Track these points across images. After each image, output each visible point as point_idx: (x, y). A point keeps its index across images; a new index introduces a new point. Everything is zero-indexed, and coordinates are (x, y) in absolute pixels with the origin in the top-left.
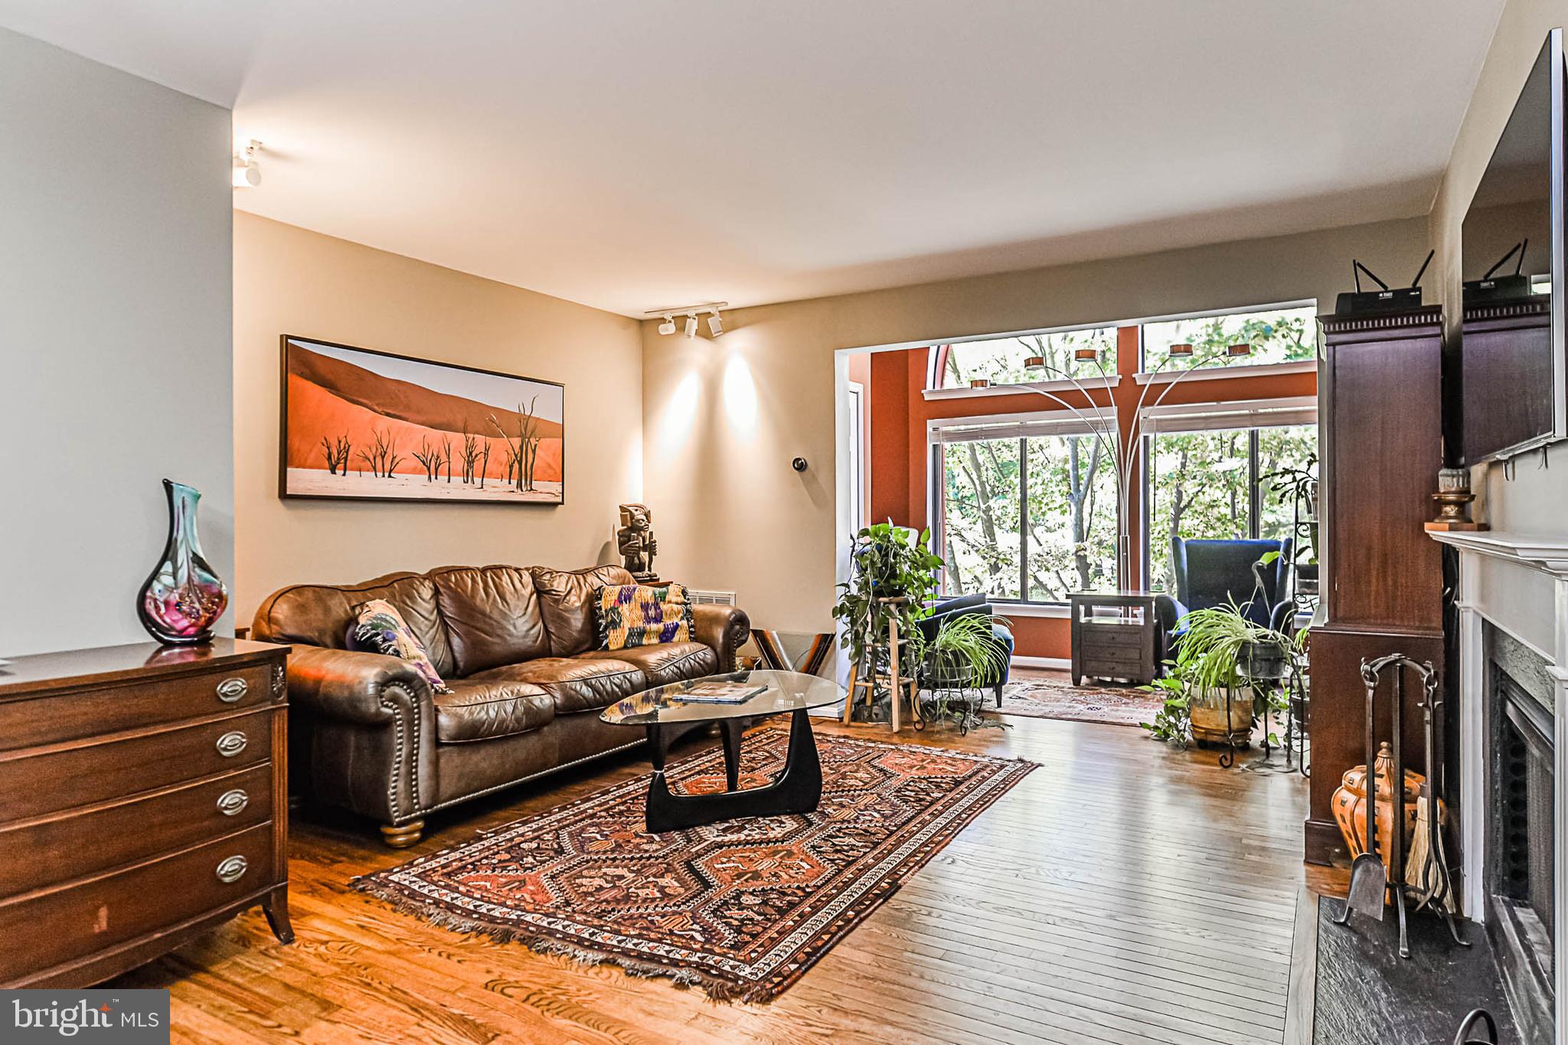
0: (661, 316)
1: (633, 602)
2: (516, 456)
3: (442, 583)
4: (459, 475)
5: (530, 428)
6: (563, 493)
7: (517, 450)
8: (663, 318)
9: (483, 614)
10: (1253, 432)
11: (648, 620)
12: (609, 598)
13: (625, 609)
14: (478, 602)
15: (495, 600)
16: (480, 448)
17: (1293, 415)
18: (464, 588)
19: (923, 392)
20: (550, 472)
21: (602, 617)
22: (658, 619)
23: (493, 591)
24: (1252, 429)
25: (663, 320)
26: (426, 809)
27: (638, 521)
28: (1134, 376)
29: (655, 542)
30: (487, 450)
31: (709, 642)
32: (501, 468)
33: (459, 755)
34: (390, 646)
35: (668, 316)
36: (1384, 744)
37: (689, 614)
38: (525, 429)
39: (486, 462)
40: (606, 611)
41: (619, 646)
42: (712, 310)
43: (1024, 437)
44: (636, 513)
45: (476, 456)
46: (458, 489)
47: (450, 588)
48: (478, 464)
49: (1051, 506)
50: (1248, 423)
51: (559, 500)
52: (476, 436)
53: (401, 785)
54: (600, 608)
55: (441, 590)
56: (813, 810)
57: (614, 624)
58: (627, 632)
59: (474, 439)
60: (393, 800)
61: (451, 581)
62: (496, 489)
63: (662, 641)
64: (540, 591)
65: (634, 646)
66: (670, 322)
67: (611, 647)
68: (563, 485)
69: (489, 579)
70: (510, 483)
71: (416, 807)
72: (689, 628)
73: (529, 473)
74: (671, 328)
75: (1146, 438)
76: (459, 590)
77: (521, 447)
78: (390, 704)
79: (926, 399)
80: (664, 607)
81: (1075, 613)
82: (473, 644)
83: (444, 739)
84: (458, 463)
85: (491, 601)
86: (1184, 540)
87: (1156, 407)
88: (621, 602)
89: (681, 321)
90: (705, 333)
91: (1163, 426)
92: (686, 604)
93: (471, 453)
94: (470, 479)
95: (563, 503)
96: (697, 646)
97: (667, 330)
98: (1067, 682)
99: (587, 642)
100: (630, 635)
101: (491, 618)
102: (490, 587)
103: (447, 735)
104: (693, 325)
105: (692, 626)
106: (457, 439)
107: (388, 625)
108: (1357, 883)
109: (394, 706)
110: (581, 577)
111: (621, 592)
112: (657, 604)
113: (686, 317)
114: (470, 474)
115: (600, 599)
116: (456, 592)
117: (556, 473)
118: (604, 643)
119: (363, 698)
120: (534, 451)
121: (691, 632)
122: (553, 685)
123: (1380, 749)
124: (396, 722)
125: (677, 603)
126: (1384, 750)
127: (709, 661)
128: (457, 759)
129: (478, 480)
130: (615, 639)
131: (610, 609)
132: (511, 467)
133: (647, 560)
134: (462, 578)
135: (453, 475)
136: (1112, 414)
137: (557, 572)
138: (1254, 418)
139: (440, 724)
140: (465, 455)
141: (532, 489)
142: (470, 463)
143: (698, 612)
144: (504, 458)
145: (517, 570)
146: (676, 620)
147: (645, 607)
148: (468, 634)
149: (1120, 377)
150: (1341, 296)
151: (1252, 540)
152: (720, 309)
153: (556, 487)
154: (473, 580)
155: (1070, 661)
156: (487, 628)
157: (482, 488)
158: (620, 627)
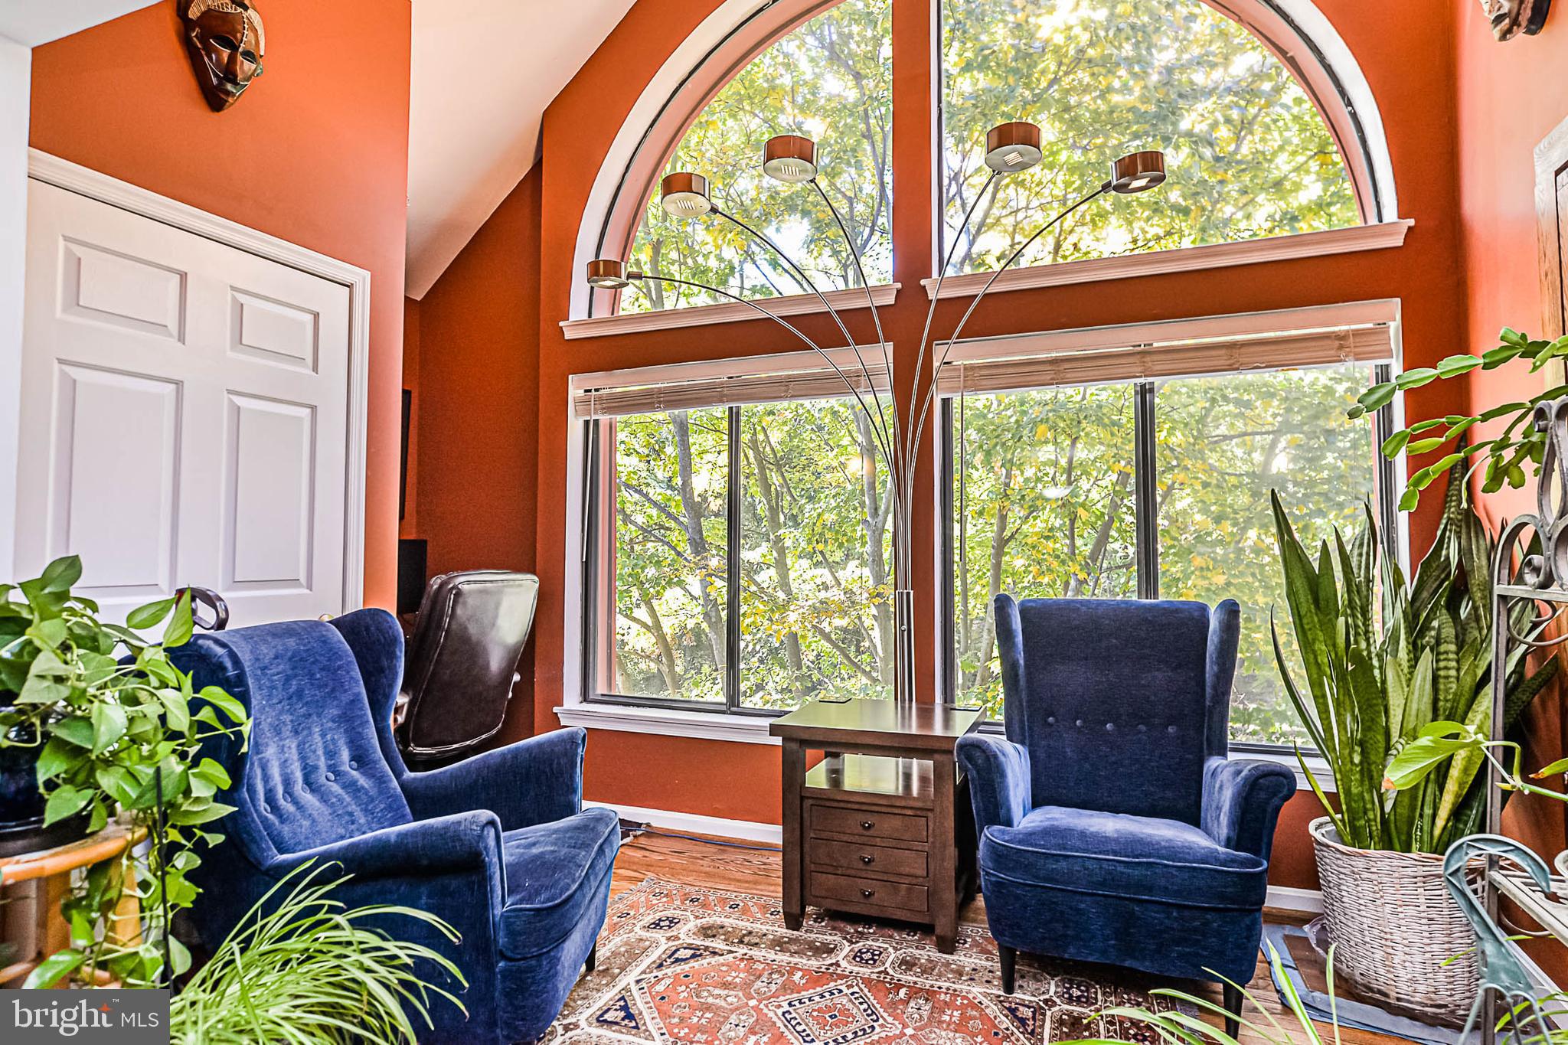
10: (1143, 386)
17: (1223, 352)
19: (561, 324)
24: (1143, 380)
28: (923, 282)
43: (733, 405)
50: (1137, 370)
75: (946, 403)
79: (567, 337)
86: (1017, 600)
91: (976, 378)
136: (880, 356)
138: (1148, 359)
149: (899, 285)
151: (1144, 601)
155: (780, 828)
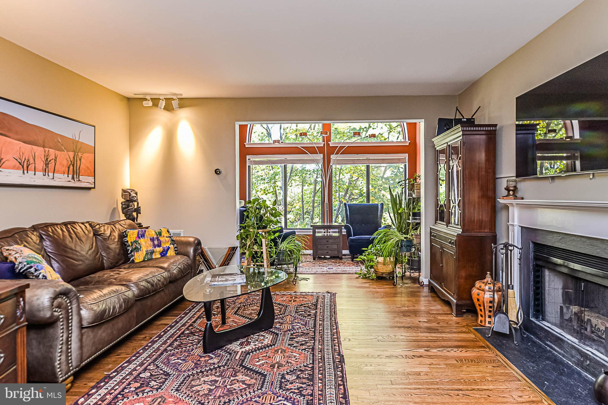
0: (144, 97)
1: (146, 237)
2: (71, 162)
3: (44, 233)
4: (40, 171)
5: (78, 148)
6: (94, 183)
7: (72, 159)
8: (146, 99)
9: (71, 249)
11: (155, 246)
12: (132, 236)
13: (142, 241)
14: (67, 242)
15: (76, 241)
16: (52, 157)
18: (58, 235)
19: (245, 143)
20: (89, 171)
21: (129, 246)
22: (159, 246)
23: (74, 236)
25: (145, 99)
26: (76, 368)
27: (133, 197)
29: (140, 207)
30: (56, 158)
31: (186, 254)
32: (64, 168)
33: (92, 332)
34: (40, 273)
35: (148, 97)
36: (488, 273)
37: (173, 242)
38: (76, 147)
39: (55, 164)
40: (131, 243)
41: (141, 260)
42: (174, 97)
44: (132, 193)
45: (50, 161)
46: (39, 179)
47: (49, 236)
48: (51, 165)
49: (269, 191)
50: (367, 162)
51: (93, 186)
52: (50, 149)
53: (63, 357)
54: (127, 242)
55: (44, 237)
56: (272, 328)
57: (137, 249)
58: (145, 253)
59: (49, 151)
60: (59, 368)
61: (49, 232)
62: (60, 180)
63: (162, 256)
64: (96, 234)
65: (149, 260)
66: (149, 100)
67: (136, 261)
68: (95, 178)
69: (71, 229)
70: (68, 177)
71: (71, 368)
72: (175, 248)
73: (78, 171)
74: (150, 104)
76: (55, 236)
77: (74, 158)
78: (57, 309)
80: (161, 239)
81: (314, 232)
82: (67, 266)
83: (85, 324)
84: (40, 165)
85: (74, 241)
86: (347, 204)
87: (339, 155)
88: (139, 238)
89: (155, 101)
90: (168, 108)
91: (338, 162)
92: (170, 237)
93: (47, 159)
94: (47, 173)
95: (94, 188)
96: (179, 257)
97: (148, 104)
98: (311, 258)
99: (121, 259)
100: (147, 254)
101: (76, 251)
102: (72, 234)
103: (87, 322)
104: (163, 104)
105: (176, 248)
106: (39, 151)
107: (37, 261)
108: (497, 322)
109: (59, 310)
110: (112, 226)
111: (138, 233)
112: (158, 238)
113: (160, 99)
114: (47, 171)
115: (127, 237)
116: (54, 238)
117: (91, 172)
118: (131, 259)
119: (41, 309)
120: (80, 160)
121: (175, 251)
122: (132, 285)
123: (487, 274)
124: (59, 320)
125: (167, 237)
126: (488, 275)
127: (189, 263)
128: (91, 334)
129: (51, 174)
130: (139, 257)
131: (134, 242)
132: (69, 168)
133: (136, 216)
134: (56, 230)
135: (38, 171)
137: (102, 224)
139: (82, 316)
140: (44, 160)
141: (79, 180)
142: (47, 165)
143: (177, 241)
144: (65, 163)
145: (83, 223)
146: (168, 245)
147: (152, 240)
148: (63, 261)
150: (439, 119)
151: (368, 204)
152: (178, 97)
153: (91, 179)
154: (62, 230)
156: (75, 257)
157: (53, 179)
158: (140, 250)
